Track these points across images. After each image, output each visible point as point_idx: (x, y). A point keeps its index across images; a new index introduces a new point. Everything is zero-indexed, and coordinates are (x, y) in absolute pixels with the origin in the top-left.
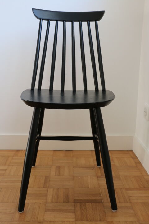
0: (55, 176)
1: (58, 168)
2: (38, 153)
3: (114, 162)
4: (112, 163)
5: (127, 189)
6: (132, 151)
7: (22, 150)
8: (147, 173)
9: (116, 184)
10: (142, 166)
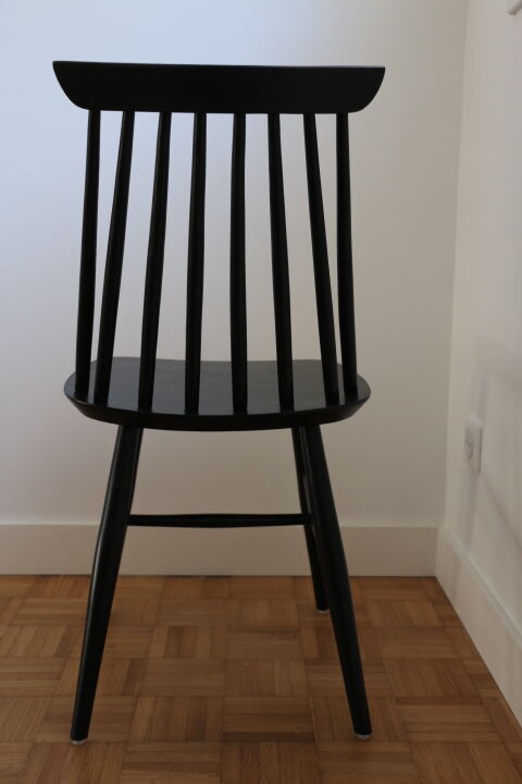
0: (164, 657)
1: (177, 633)
2: (119, 584)
3: (368, 614)
4: (359, 618)
5: (400, 701)
6: (433, 579)
7: (58, 576)
8: (476, 649)
9: (371, 682)
10: (461, 627)
